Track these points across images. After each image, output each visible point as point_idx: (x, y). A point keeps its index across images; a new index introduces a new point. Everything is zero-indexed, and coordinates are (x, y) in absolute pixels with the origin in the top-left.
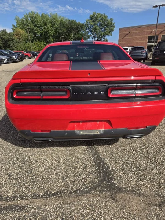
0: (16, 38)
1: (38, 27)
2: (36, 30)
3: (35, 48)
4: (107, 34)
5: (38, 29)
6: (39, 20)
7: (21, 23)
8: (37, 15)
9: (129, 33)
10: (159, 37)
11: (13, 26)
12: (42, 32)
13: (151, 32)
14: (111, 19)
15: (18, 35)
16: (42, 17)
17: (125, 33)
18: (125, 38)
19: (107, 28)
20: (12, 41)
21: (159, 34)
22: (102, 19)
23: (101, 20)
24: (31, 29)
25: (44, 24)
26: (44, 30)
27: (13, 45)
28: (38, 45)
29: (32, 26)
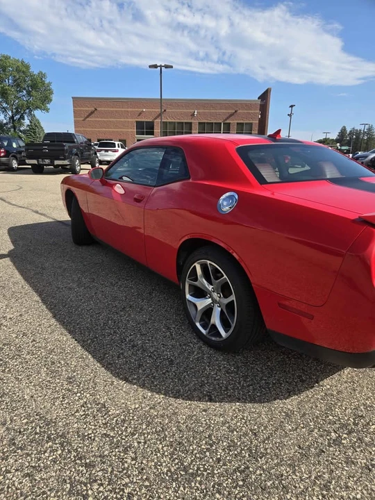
4: (37, 108)
9: (96, 110)
10: (155, 124)
13: (140, 114)
14: (41, 73)
17: (87, 109)
18: (88, 119)
19: (34, 93)
21: (156, 119)
22: (18, 70)
23: (15, 74)
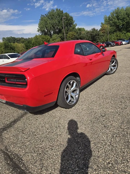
0: (101, 33)
1: (121, 20)
2: (119, 23)
3: (114, 38)
5: (120, 21)
6: (122, 14)
7: (108, 20)
8: (122, 10)
11: (102, 23)
12: (124, 23)
15: (104, 30)
16: (126, 10)
20: (98, 35)
24: (115, 23)
25: (126, 16)
26: (126, 21)
27: (98, 38)
28: (118, 35)
29: (116, 20)
